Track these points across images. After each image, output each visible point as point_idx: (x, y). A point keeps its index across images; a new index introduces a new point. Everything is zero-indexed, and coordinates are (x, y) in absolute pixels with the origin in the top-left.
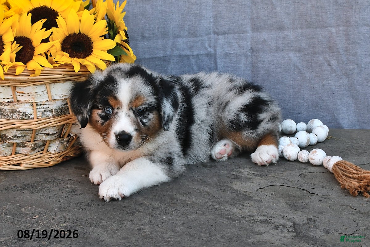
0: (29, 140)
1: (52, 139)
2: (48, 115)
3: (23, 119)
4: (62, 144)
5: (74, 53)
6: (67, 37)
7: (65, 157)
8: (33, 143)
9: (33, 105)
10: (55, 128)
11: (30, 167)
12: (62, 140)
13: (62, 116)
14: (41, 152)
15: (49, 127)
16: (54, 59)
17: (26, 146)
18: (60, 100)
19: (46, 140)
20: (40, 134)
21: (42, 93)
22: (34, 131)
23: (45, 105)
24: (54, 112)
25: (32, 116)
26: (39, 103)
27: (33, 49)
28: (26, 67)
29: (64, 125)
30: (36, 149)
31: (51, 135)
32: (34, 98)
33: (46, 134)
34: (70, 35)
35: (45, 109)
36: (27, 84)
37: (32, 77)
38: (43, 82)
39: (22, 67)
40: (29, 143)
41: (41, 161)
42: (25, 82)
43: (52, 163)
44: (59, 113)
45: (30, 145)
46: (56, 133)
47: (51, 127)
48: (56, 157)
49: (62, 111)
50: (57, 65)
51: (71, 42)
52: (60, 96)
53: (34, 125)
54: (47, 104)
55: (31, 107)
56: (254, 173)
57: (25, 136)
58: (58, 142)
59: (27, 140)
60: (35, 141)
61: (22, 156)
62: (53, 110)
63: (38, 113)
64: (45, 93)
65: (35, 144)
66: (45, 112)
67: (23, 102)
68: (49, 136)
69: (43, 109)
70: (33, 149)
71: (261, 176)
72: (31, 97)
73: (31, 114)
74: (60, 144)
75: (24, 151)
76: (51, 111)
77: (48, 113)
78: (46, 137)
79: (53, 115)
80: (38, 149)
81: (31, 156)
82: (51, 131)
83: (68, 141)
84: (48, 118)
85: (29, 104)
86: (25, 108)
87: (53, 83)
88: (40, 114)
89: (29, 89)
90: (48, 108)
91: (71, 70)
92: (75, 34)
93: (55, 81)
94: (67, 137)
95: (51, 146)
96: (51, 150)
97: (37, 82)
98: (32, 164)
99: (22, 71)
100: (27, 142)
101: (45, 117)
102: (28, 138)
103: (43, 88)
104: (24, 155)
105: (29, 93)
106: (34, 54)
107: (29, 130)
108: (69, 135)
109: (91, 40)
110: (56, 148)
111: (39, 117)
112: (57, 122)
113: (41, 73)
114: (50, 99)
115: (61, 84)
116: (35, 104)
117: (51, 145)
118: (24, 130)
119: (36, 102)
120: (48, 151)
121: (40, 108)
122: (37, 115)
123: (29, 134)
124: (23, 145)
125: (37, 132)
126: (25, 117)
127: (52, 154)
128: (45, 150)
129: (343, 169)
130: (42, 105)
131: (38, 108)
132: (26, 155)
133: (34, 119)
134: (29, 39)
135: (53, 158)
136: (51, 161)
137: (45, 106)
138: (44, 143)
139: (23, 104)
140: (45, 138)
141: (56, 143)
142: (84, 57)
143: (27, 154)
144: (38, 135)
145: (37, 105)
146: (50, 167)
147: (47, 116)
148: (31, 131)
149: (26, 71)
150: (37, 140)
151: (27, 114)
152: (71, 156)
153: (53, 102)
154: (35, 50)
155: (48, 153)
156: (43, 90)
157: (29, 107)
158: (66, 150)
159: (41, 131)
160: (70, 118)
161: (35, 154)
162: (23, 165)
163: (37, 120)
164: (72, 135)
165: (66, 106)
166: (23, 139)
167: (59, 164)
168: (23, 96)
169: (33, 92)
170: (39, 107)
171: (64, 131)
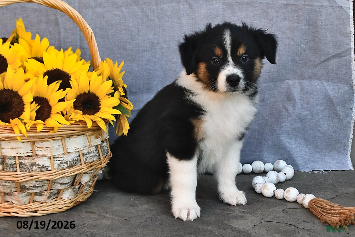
0: (46, 190)
1: (66, 187)
2: (64, 166)
3: (42, 171)
4: (74, 191)
5: (85, 110)
6: (78, 96)
7: (75, 202)
8: (50, 191)
9: (50, 158)
10: (69, 178)
11: (45, 213)
12: (74, 188)
13: (75, 167)
14: (56, 199)
15: (64, 177)
16: (70, 116)
17: (43, 195)
18: (74, 153)
19: (61, 189)
20: (56, 184)
21: (58, 147)
22: (51, 181)
23: (61, 157)
24: (69, 164)
25: (49, 168)
26: (55, 156)
27: (50, 108)
28: (45, 124)
29: (77, 175)
30: (51, 197)
31: (65, 184)
32: (51, 152)
33: (62, 184)
34: (81, 94)
35: (61, 161)
36: (46, 140)
37: (51, 133)
38: (60, 137)
39: (42, 124)
40: (46, 192)
41: (55, 207)
42: (44, 138)
43: (65, 208)
44: (73, 164)
45: (47, 194)
46: (70, 182)
47: (66, 177)
48: (69, 203)
49: (75, 162)
50: (73, 122)
51: (82, 101)
52: (74, 149)
53: (51, 176)
54: (63, 157)
55: (49, 160)
56: (244, 211)
57: (43, 186)
58: (70, 190)
59: (44, 189)
60: (51, 190)
61: (39, 204)
62: (68, 162)
63: (55, 165)
64: (61, 147)
65: (51, 193)
66: (61, 164)
67: (42, 156)
68: (64, 185)
69: (59, 162)
70: (49, 197)
71: (250, 213)
72: (49, 151)
73: (49, 167)
74: (72, 191)
75: (41, 199)
76: (66, 163)
77: (64, 164)
78: (61, 186)
79: (68, 167)
80: (53, 197)
81: (47, 203)
82: (66, 181)
83: (79, 188)
84: (63, 169)
85: (47, 157)
86: (44, 161)
87: (68, 138)
88: (56, 166)
89: (47, 144)
90: (64, 160)
91: (84, 126)
92: (85, 93)
93: (70, 136)
94: (79, 185)
95: (64, 194)
96: (64, 197)
97: (54, 137)
98: (48, 210)
99: (43, 128)
100: (44, 192)
101: (61, 168)
102: (45, 188)
103: (60, 142)
104: (41, 203)
105: (47, 148)
106: (51, 112)
107: (46, 181)
108: (80, 183)
109: (99, 98)
110: (69, 195)
111: (56, 169)
112: (72, 172)
113: (59, 130)
114: (65, 152)
115: (74, 138)
116: (52, 158)
117: (64, 192)
118: (43, 181)
119: (53, 156)
120: (61, 198)
121: (56, 161)
122: (54, 167)
123: (46, 184)
124: (40, 194)
125: (53, 182)
126: (43, 169)
127: (65, 201)
128: (59, 198)
129: (319, 206)
130: (58, 158)
131: (54, 161)
132: (42, 203)
133: (51, 171)
134: (46, 99)
135: (66, 204)
136: (64, 207)
137: (61, 159)
138: (59, 191)
139: (41, 157)
140: (59, 187)
141: (69, 191)
142: (94, 114)
143: (43, 201)
144: (54, 184)
145: (54, 158)
146: (62, 212)
147: (62, 168)
148: (48, 181)
149: (45, 128)
150: (52, 189)
151: (45, 166)
152: (81, 201)
153: (68, 155)
154: (52, 109)
155: (62, 199)
156: (59, 145)
157: (47, 160)
158: (77, 196)
159: (56, 181)
160: (82, 168)
161: (50, 202)
162: (39, 212)
163: (54, 171)
164: (82, 183)
165: (78, 157)
166: (41, 189)
167: (70, 208)
168: (41, 150)
169: (51, 146)
170: (56, 159)
171: (77, 180)
